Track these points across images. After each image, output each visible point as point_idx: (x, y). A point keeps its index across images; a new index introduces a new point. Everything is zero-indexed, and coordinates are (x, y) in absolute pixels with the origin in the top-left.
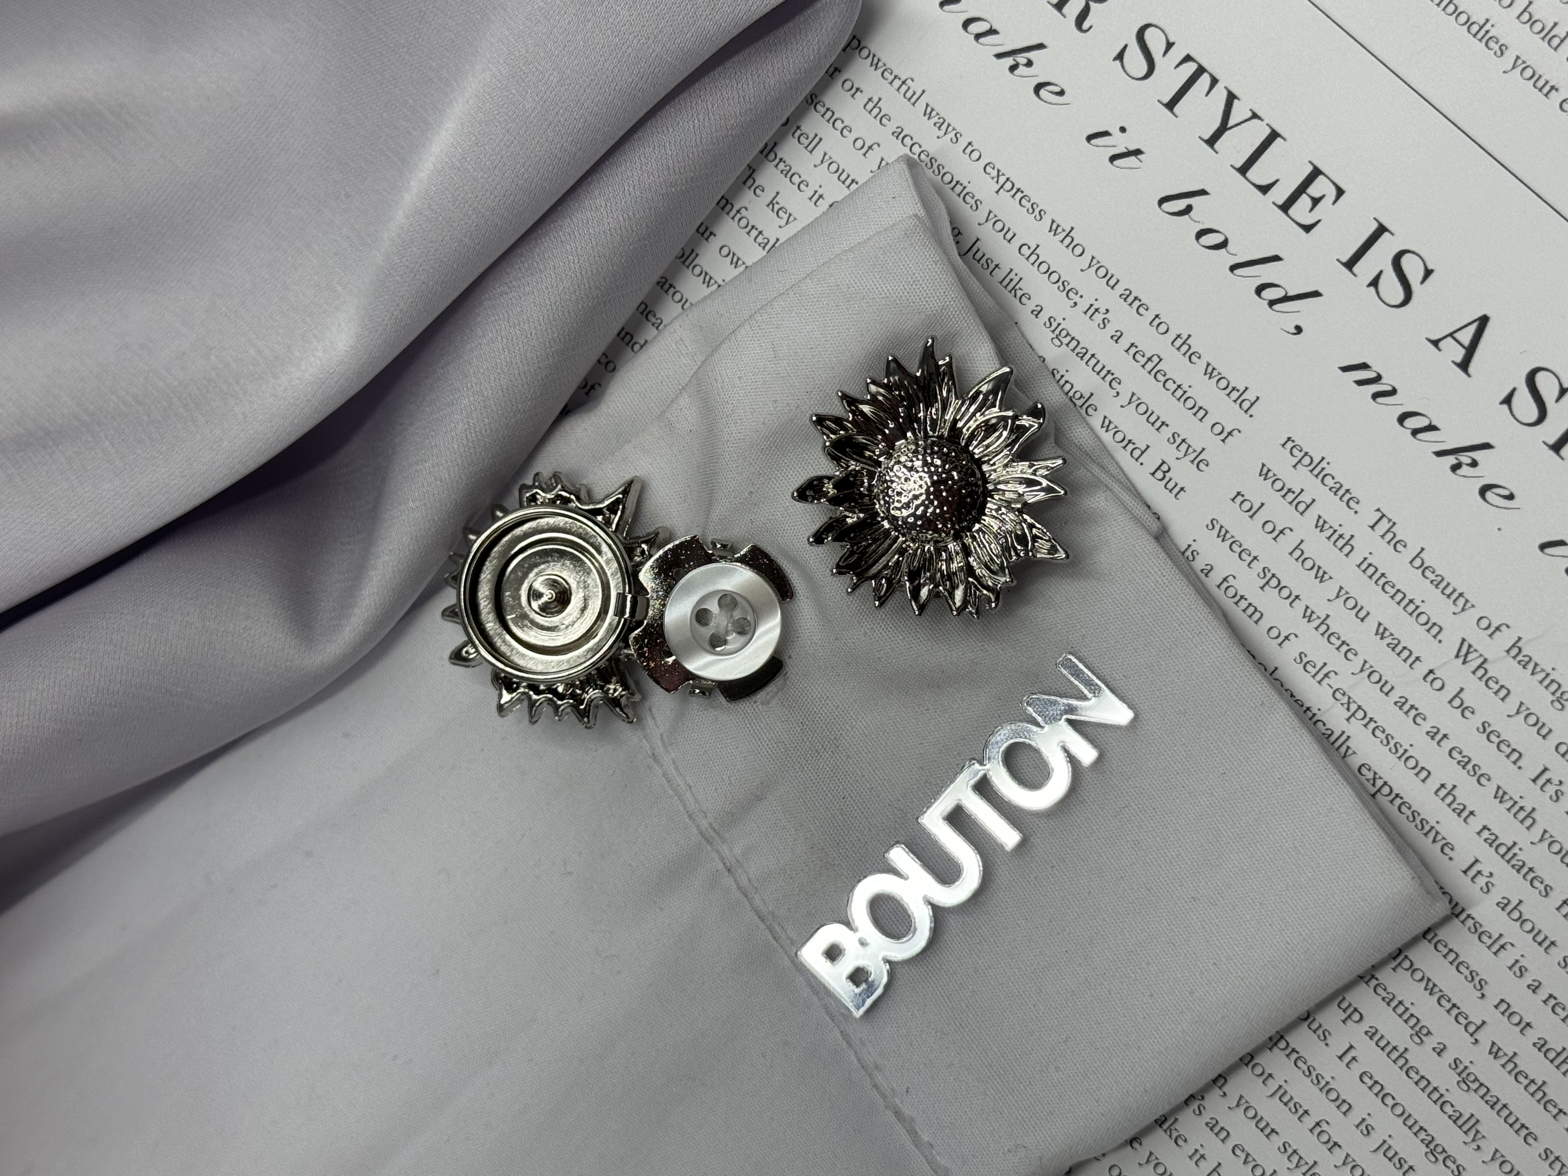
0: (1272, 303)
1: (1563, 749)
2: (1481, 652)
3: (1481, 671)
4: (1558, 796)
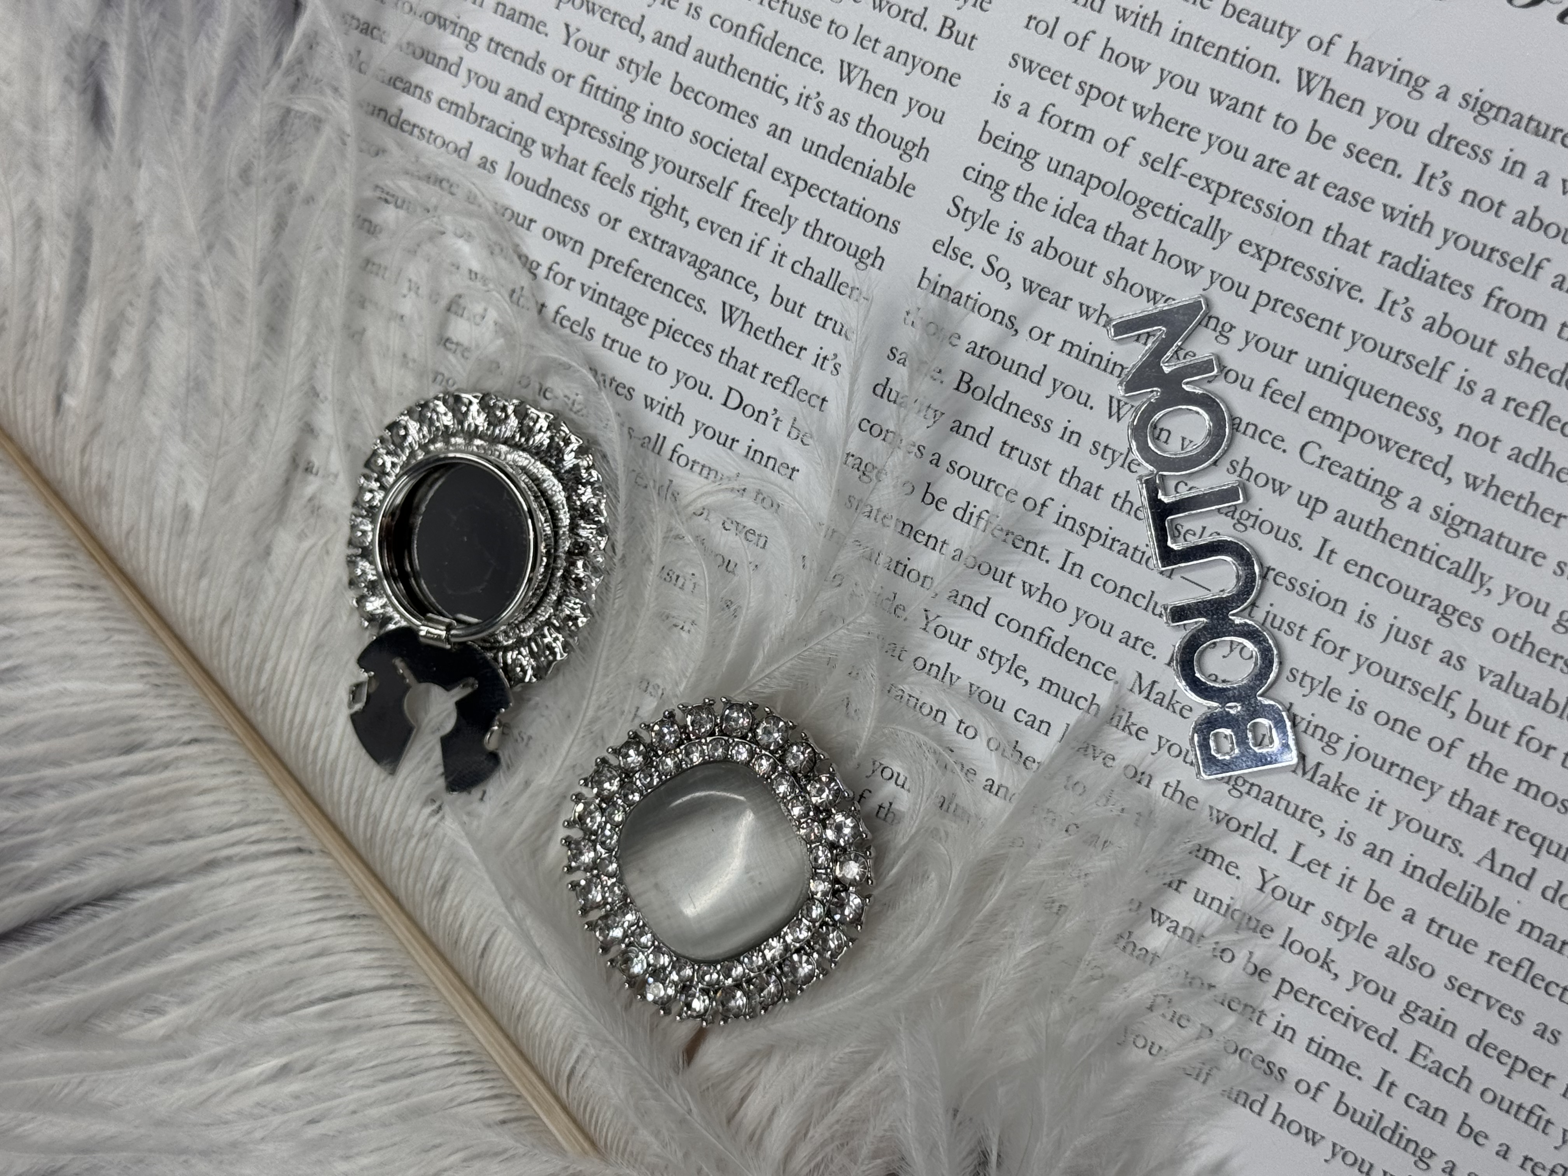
1: (1436, 137)
2: (1322, 74)
3: (1329, 94)
4: (1446, 188)
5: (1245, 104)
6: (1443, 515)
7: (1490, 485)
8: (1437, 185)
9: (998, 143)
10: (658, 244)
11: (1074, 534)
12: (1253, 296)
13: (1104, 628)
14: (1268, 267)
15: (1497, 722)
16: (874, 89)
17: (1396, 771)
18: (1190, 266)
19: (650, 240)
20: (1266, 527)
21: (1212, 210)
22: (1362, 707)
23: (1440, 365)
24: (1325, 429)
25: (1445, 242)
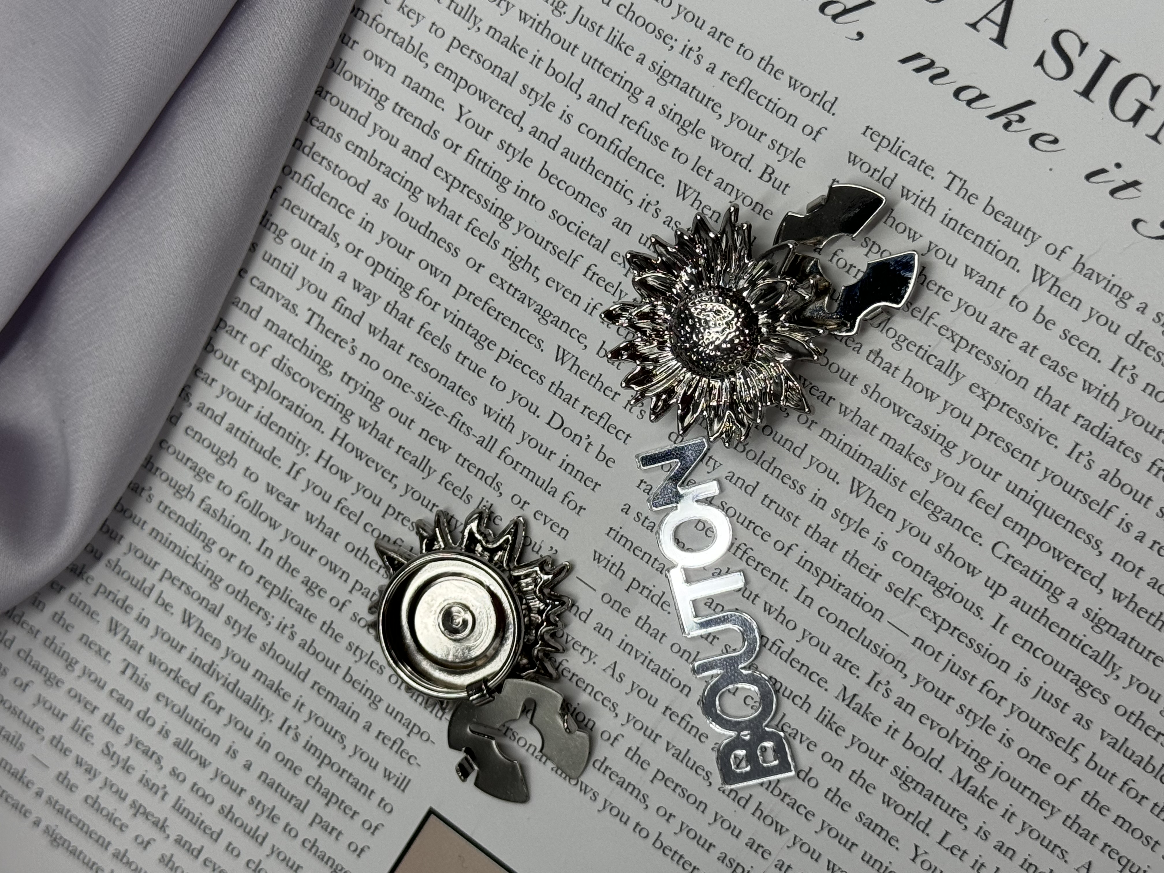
0: (834, 17)
1: (1131, 339)
2: (1052, 273)
3: (1055, 289)
4: (1133, 378)
5: (990, 282)
6: (1092, 615)
7: (1131, 601)
8: (1127, 374)
10: (512, 290)
11: (810, 575)
12: (974, 426)
13: (823, 648)
14: (989, 407)
15: (1108, 771)
16: (703, 208)
17: (1028, 793)
18: (929, 394)
19: (506, 286)
20: (958, 598)
21: (953, 356)
22: (1009, 742)
23: (1108, 506)
24: (1014, 535)
25: (1126, 418)
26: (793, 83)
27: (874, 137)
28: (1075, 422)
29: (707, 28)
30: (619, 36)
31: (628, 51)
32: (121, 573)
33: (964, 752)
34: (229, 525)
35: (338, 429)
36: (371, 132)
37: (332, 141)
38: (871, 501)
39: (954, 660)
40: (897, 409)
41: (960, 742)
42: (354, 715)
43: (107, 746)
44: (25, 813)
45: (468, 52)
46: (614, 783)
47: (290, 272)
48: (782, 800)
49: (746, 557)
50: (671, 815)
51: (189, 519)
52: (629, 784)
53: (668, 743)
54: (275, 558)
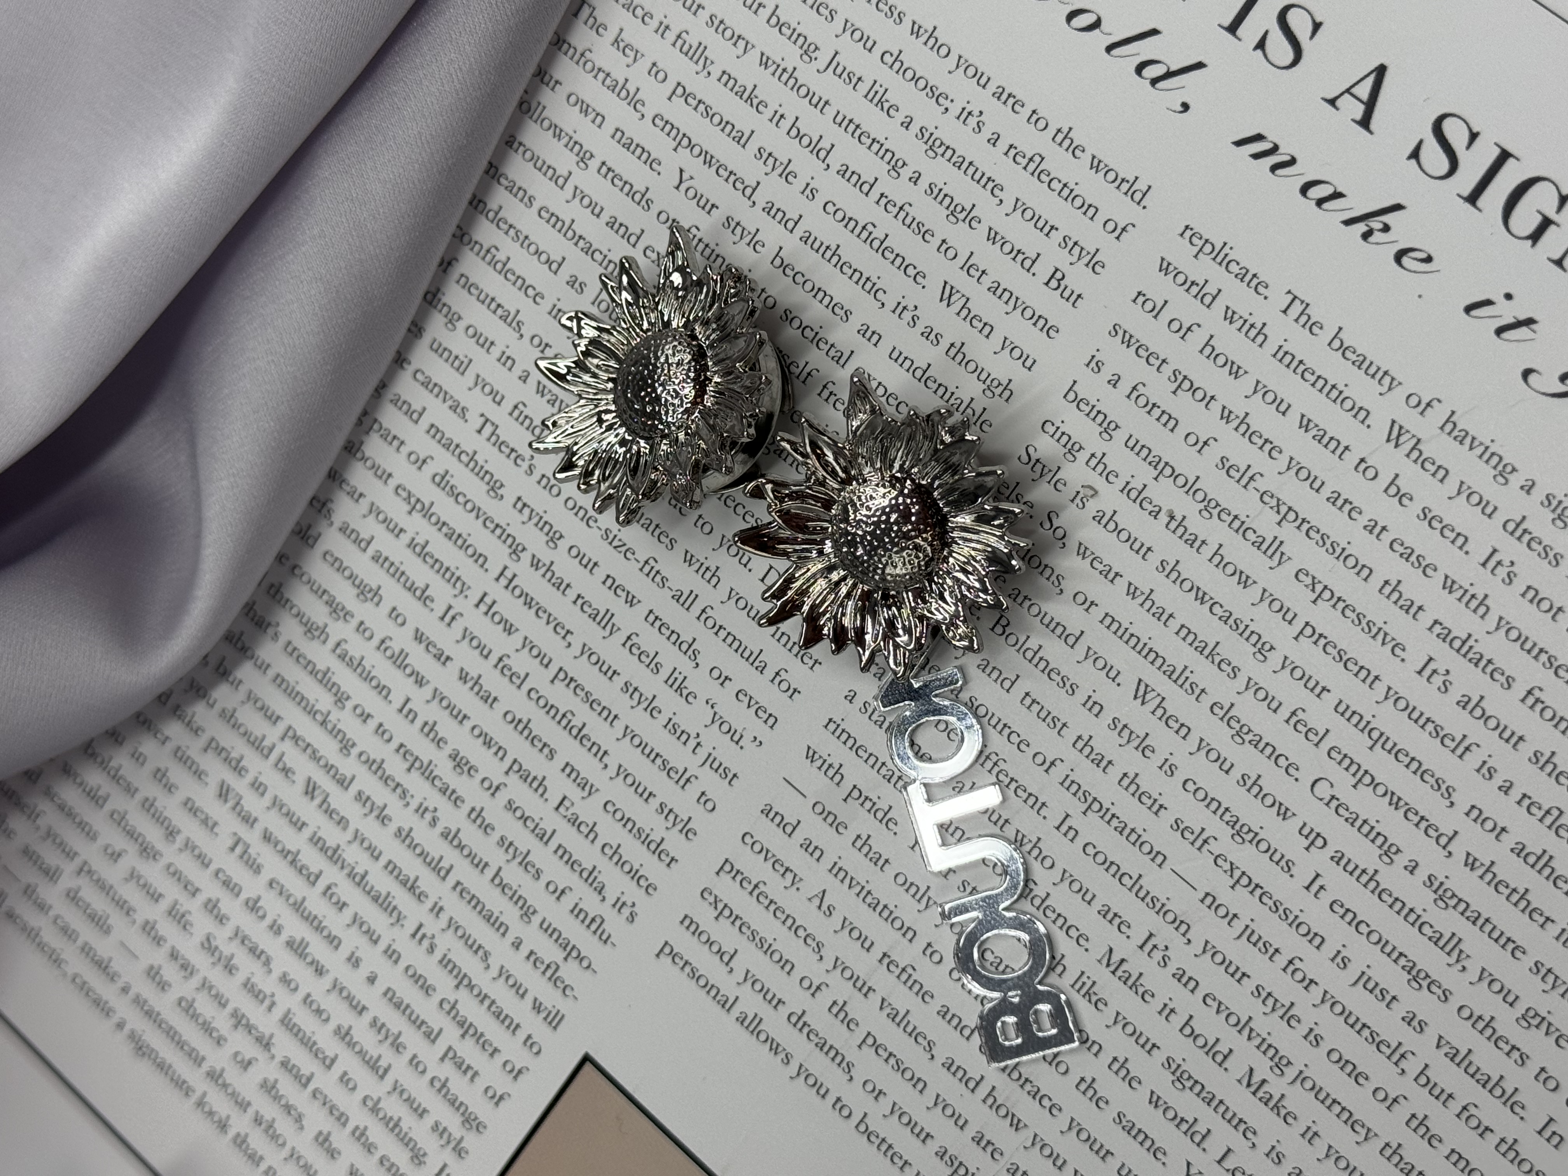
0: (1154, 82)
1: (1511, 526)
2: (1413, 432)
3: (1416, 453)
4: (1510, 578)
5: (1332, 438)
6: (1436, 884)
7: (1487, 871)
8: (1502, 572)
9: (1082, 406)
11: (1076, 800)
12: (1298, 624)
13: (1086, 896)
14: (1319, 601)
15: (1443, 1091)
16: (971, 319)
17: (1337, 1109)
18: (1244, 578)
20: (1263, 846)
21: (1277, 531)
22: (1318, 1041)
23: (1466, 743)
24: (1340, 770)
25: (1497, 629)
26: (1096, 165)
27: (1195, 240)
28: (1430, 629)
29: (992, 87)
30: (882, 91)
31: (892, 112)
32: (236, 726)
33: (1258, 1047)
34: (367, 677)
35: (505, 568)
36: (569, 196)
37: (522, 205)
38: (1160, 712)
39: (1253, 926)
40: (1200, 594)
41: (1254, 1034)
42: (502, 928)
43: (208, 939)
44: (106, 1011)
45: (694, 103)
46: (812, 1045)
47: (461, 366)
48: (1022, 1086)
49: (996, 769)
50: (880, 1092)
51: (321, 666)
52: (831, 1047)
53: (883, 1000)
54: (419, 722)
